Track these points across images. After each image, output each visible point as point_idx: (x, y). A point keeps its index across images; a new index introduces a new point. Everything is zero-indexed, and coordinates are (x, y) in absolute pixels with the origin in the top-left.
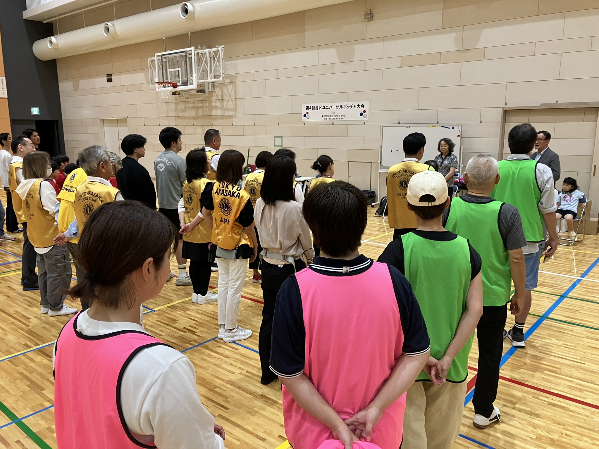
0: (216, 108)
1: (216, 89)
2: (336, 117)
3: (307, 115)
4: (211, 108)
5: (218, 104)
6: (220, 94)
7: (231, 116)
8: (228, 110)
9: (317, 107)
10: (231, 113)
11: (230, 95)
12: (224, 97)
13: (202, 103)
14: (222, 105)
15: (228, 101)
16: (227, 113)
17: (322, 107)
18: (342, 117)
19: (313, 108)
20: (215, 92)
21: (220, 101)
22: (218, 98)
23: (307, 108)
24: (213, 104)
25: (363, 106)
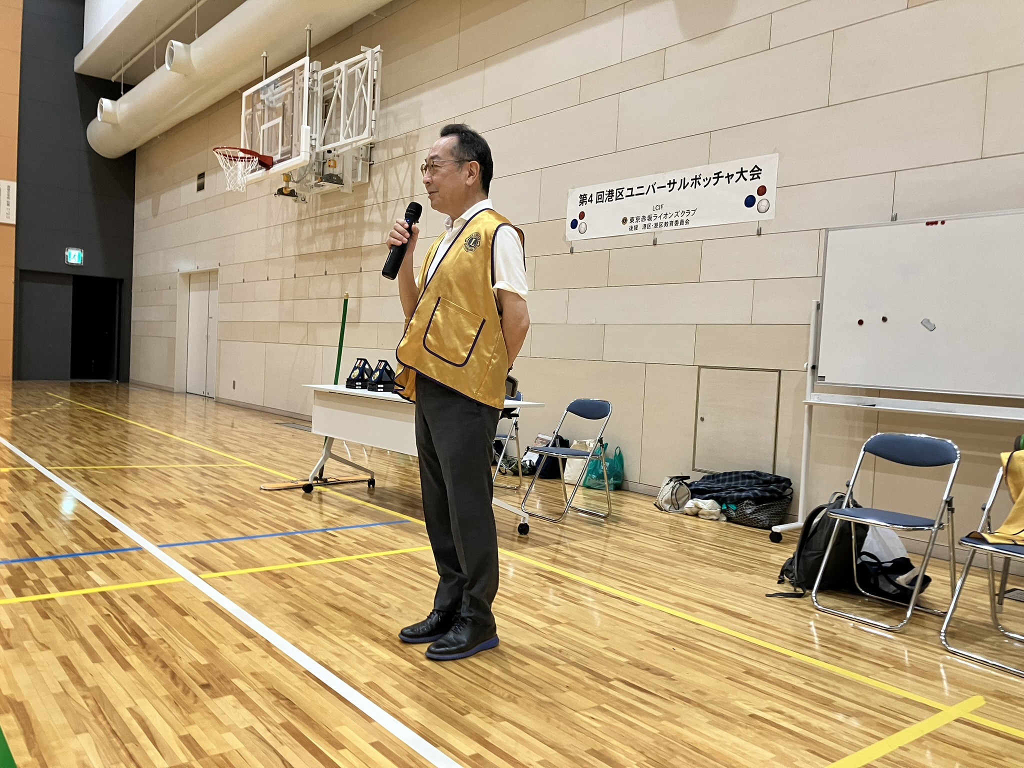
0: (371, 225)
1: (373, 178)
2: (664, 221)
3: (579, 221)
4: (362, 226)
5: (376, 217)
6: (381, 189)
9: (611, 192)
11: (401, 188)
12: (390, 196)
13: (345, 217)
14: (384, 217)
17: (626, 192)
18: (685, 218)
19: (600, 198)
20: (372, 186)
21: (379, 208)
22: (377, 201)
23: (583, 199)
24: (366, 218)
25: (756, 172)
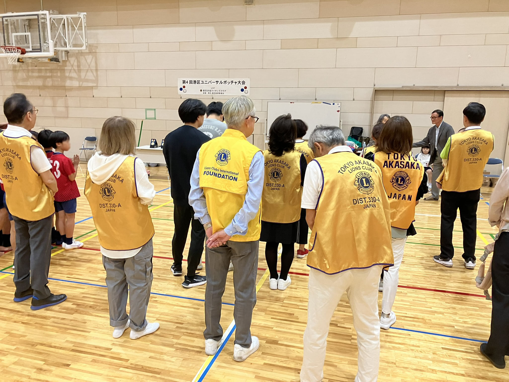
0: (71, 78)
1: (70, 59)
2: (215, 92)
3: (183, 89)
4: (64, 78)
5: (74, 75)
6: (76, 64)
7: (92, 88)
8: (87, 81)
9: (195, 81)
10: (91, 84)
11: (89, 66)
12: (82, 68)
13: (51, 72)
14: (80, 76)
15: (87, 72)
16: (85, 84)
17: (200, 82)
18: (222, 92)
19: (191, 82)
20: (70, 62)
21: (76, 72)
22: (73, 68)
23: (184, 82)
24: (67, 74)
25: (244, 83)
